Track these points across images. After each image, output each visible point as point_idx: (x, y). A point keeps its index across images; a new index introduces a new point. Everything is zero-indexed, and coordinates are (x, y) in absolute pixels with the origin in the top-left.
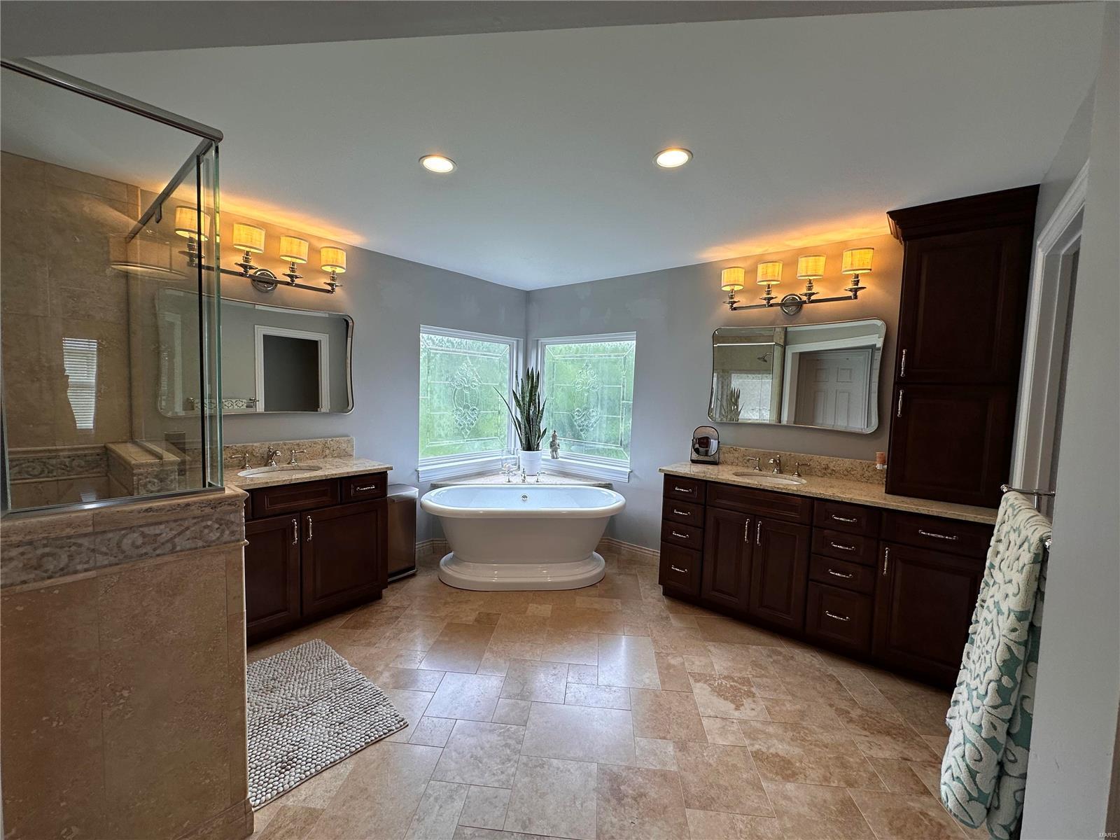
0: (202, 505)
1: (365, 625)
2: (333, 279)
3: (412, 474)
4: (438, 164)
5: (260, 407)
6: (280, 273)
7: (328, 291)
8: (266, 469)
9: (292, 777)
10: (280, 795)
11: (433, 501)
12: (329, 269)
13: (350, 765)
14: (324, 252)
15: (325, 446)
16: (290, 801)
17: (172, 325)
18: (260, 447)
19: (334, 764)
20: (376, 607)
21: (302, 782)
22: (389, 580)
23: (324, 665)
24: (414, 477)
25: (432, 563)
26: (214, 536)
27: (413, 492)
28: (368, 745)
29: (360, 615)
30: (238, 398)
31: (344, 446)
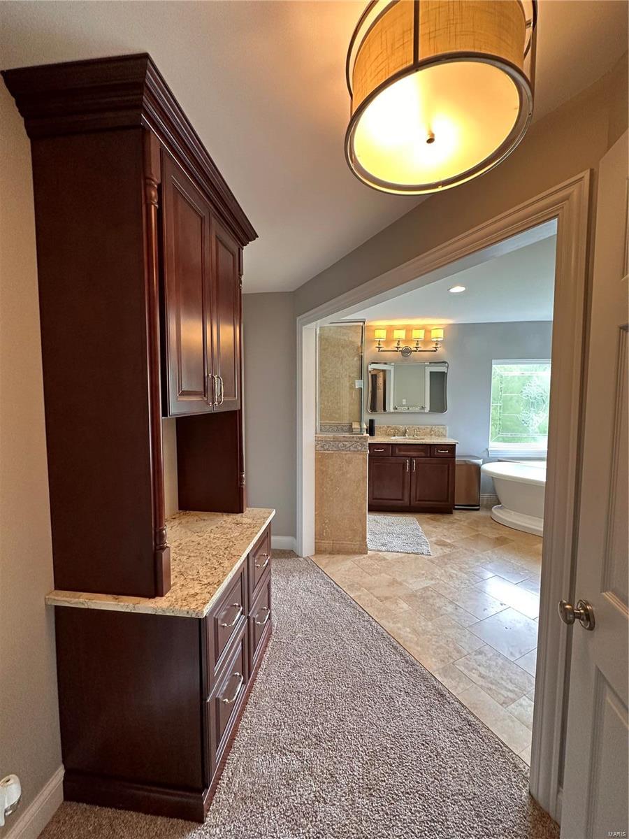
0: (357, 438)
1: (438, 520)
2: (437, 344)
3: (484, 451)
4: (458, 289)
5: (427, 409)
6: (412, 346)
7: (435, 351)
8: (403, 437)
9: (384, 548)
10: (379, 551)
11: (489, 468)
12: (435, 340)
13: (403, 555)
14: (433, 332)
15: (431, 430)
16: (380, 553)
17: (390, 371)
18: (402, 428)
19: (398, 552)
20: (447, 516)
21: (386, 551)
22: (456, 507)
23: (412, 526)
24: (486, 453)
25: (489, 508)
26: (360, 448)
27: (480, 462)
28: (412, 553)
29: (438, 516)
30: (417, 406)
31: (441, 430)
